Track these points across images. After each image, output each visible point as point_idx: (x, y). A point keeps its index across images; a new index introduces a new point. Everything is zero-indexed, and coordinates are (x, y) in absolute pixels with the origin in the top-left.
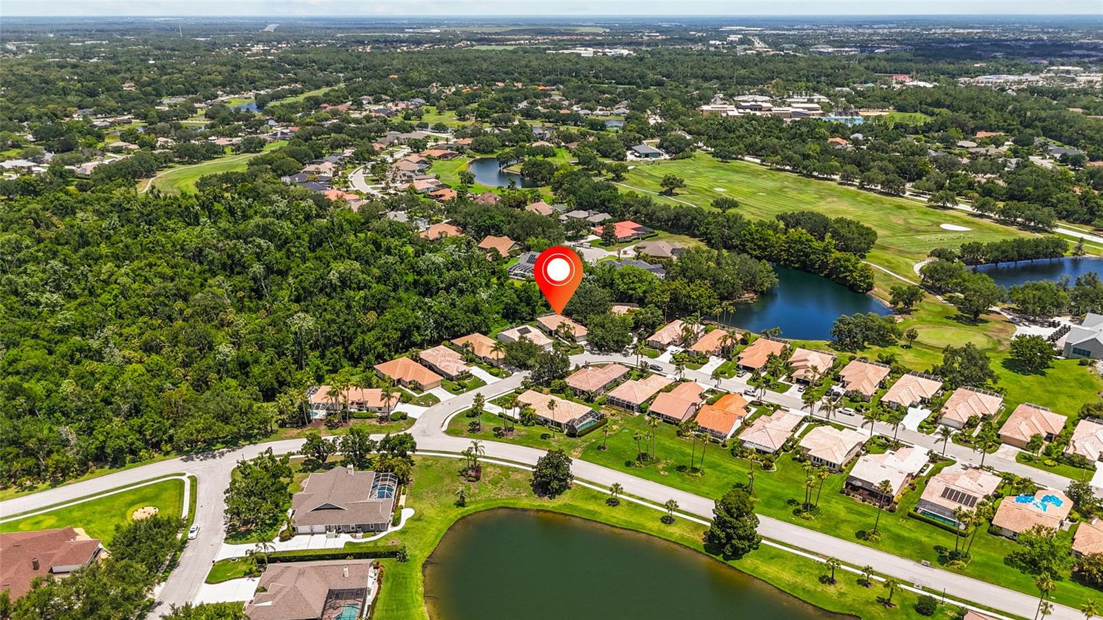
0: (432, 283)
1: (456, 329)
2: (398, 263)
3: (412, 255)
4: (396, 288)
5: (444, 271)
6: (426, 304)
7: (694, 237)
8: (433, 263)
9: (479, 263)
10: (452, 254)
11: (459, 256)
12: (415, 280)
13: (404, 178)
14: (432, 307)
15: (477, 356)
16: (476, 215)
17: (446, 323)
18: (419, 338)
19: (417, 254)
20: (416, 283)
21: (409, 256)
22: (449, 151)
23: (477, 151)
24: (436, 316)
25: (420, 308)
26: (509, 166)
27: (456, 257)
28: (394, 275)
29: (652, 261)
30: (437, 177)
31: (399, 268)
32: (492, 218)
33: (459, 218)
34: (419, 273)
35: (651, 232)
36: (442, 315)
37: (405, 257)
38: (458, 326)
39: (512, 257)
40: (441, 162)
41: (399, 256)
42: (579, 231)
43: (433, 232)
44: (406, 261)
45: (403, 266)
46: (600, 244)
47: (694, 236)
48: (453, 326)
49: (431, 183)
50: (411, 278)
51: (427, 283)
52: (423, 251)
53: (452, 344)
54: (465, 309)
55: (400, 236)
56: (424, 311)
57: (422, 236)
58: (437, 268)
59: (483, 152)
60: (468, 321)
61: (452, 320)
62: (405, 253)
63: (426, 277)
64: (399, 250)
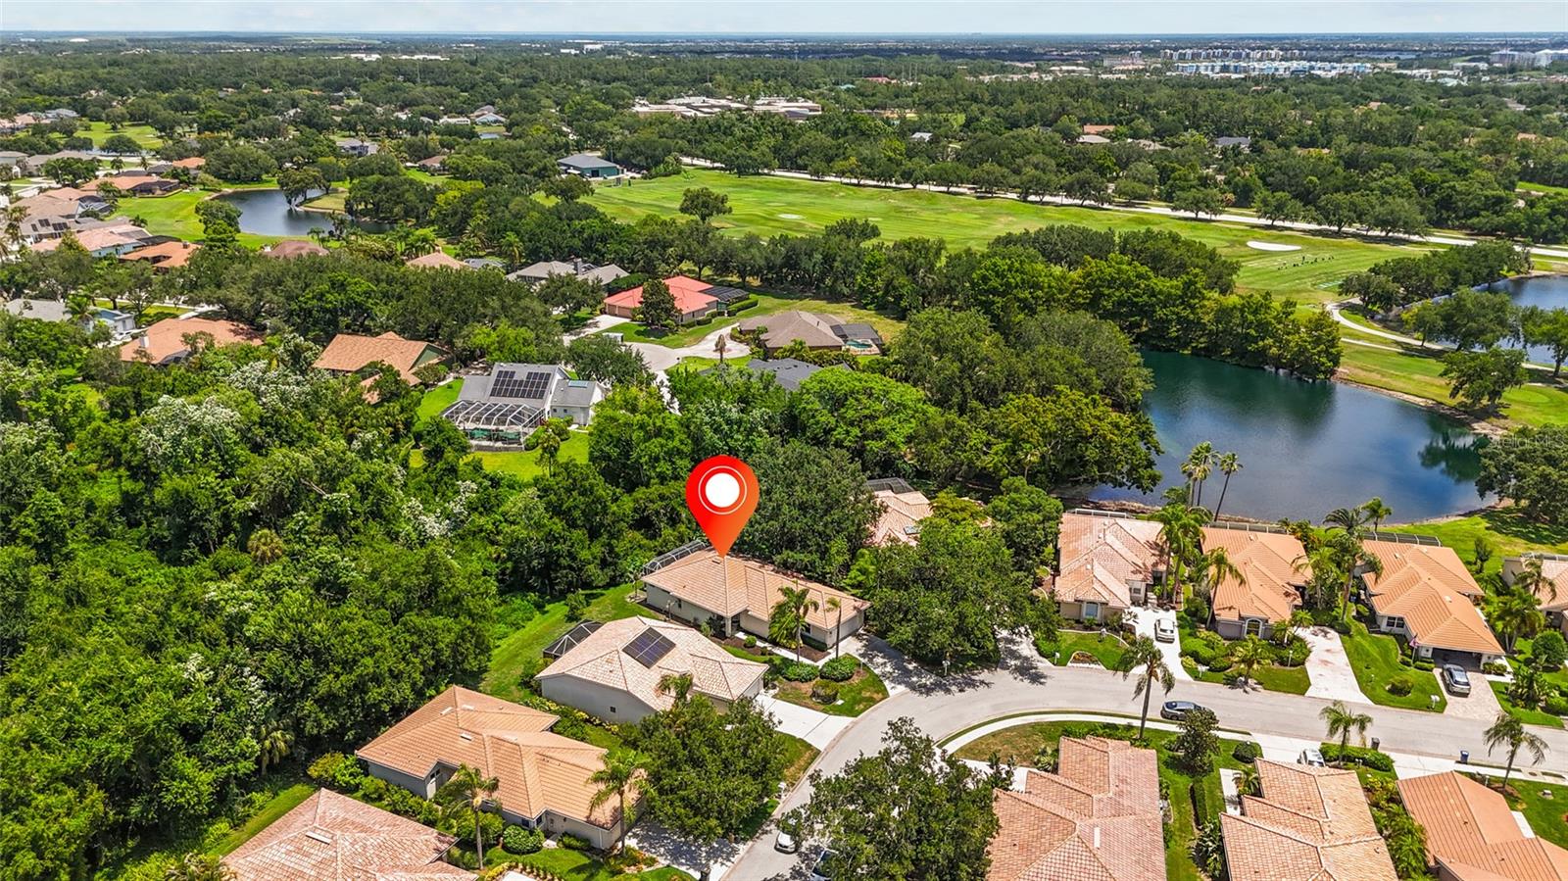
0: (203, 499)
1: (374, 694)
2: (51, 446)
3: (98, 413)
4: (49, 545)
5: (242, 452)
6: (212, 610)
7: (838, 301)
8: (194, 430)
9: (340, 414)
10: (258, 395)
11: (284, 399)
12: (125, 495)
13: (43, 231)
14: (243, 619)
15: (508, 820)
16: (290, 282)
17: (327, 683)
18: (206, 777)
19: (118, 410)
20: (129, 505)
21: (90, 418)
22: (155, 178)
23: (225, 178)
24: (273, 657)
25: (187, 632)
26: (311, 200)
27: (271, 399)
28: (41, 494)
29: (820, 357)
30: (138, 222)
31: (55, 459)
32: (341, 287)
33: (236, 295)
34: (143, 472)
35: (740, 299)
36: (301, 649)
37: (73, 421)
38: (377, 679)
39: (427, 386)
40: (137, 200)
41: (53, 420)
42: (577, 308)
43: (163, 342)
44: (80, 435)
45: (72, 451)
46: (639, 333)
47: (835, 297)
48: (360, 688)
49: (127, 234)
50: (108, 491)
51: (182, 503)
52: (137, 395)
53: (365, 767)
54: (396, 597)
55: (50, 359)
56: (212, 643)
57: (127, 354)
58: (215, 443)
59: (237, 179)
60: (415, 648)
61: (348, 665)
62: (75, 410)
63: (171, 482)
64: (52, 401)
